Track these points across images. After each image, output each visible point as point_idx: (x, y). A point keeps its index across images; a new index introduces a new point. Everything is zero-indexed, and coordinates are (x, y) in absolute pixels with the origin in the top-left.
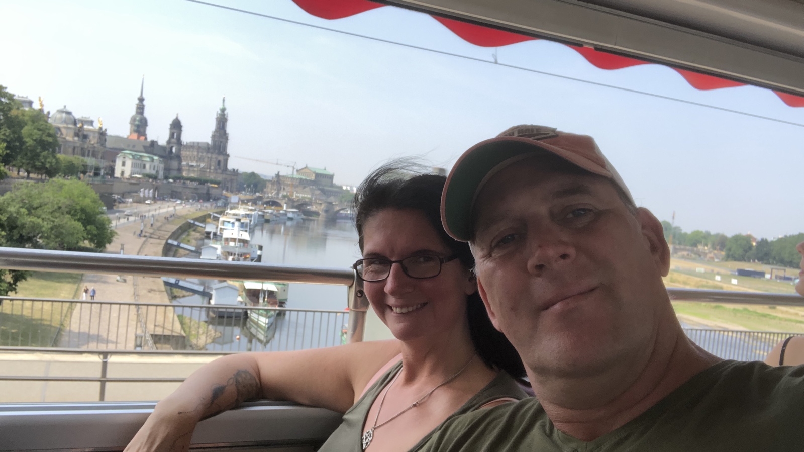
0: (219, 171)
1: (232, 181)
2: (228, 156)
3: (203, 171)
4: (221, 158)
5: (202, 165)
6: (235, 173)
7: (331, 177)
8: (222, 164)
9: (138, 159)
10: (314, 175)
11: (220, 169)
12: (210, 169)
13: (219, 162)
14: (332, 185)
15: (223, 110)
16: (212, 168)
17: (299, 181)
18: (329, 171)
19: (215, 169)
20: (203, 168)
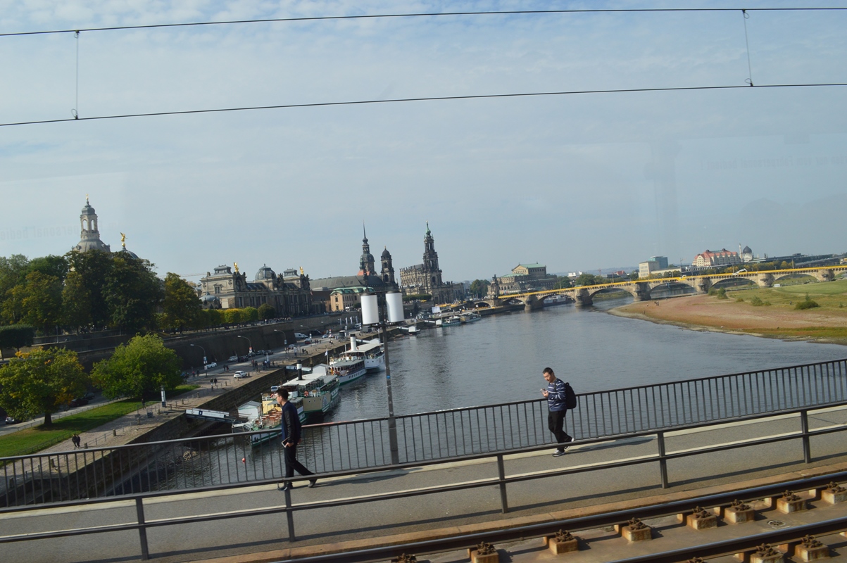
0: (435, 286)
1: (448, 293)
2: (441, 271)
3: (421, 289)
4: (435, 275)
5: (420, 284)
6: (450, 285)
7: (544, 269)
8: (436, 280)
9: (349, 293)
10: (527, 271)
11: (435, 284)
12: (427, 286)
13: (434, 278)
14: (547, 276)
15: (429, 233)
16: (429, 285)
17: (514, 278)
18: (541, 265)
19: (432, 285)
20: (422, 286)
